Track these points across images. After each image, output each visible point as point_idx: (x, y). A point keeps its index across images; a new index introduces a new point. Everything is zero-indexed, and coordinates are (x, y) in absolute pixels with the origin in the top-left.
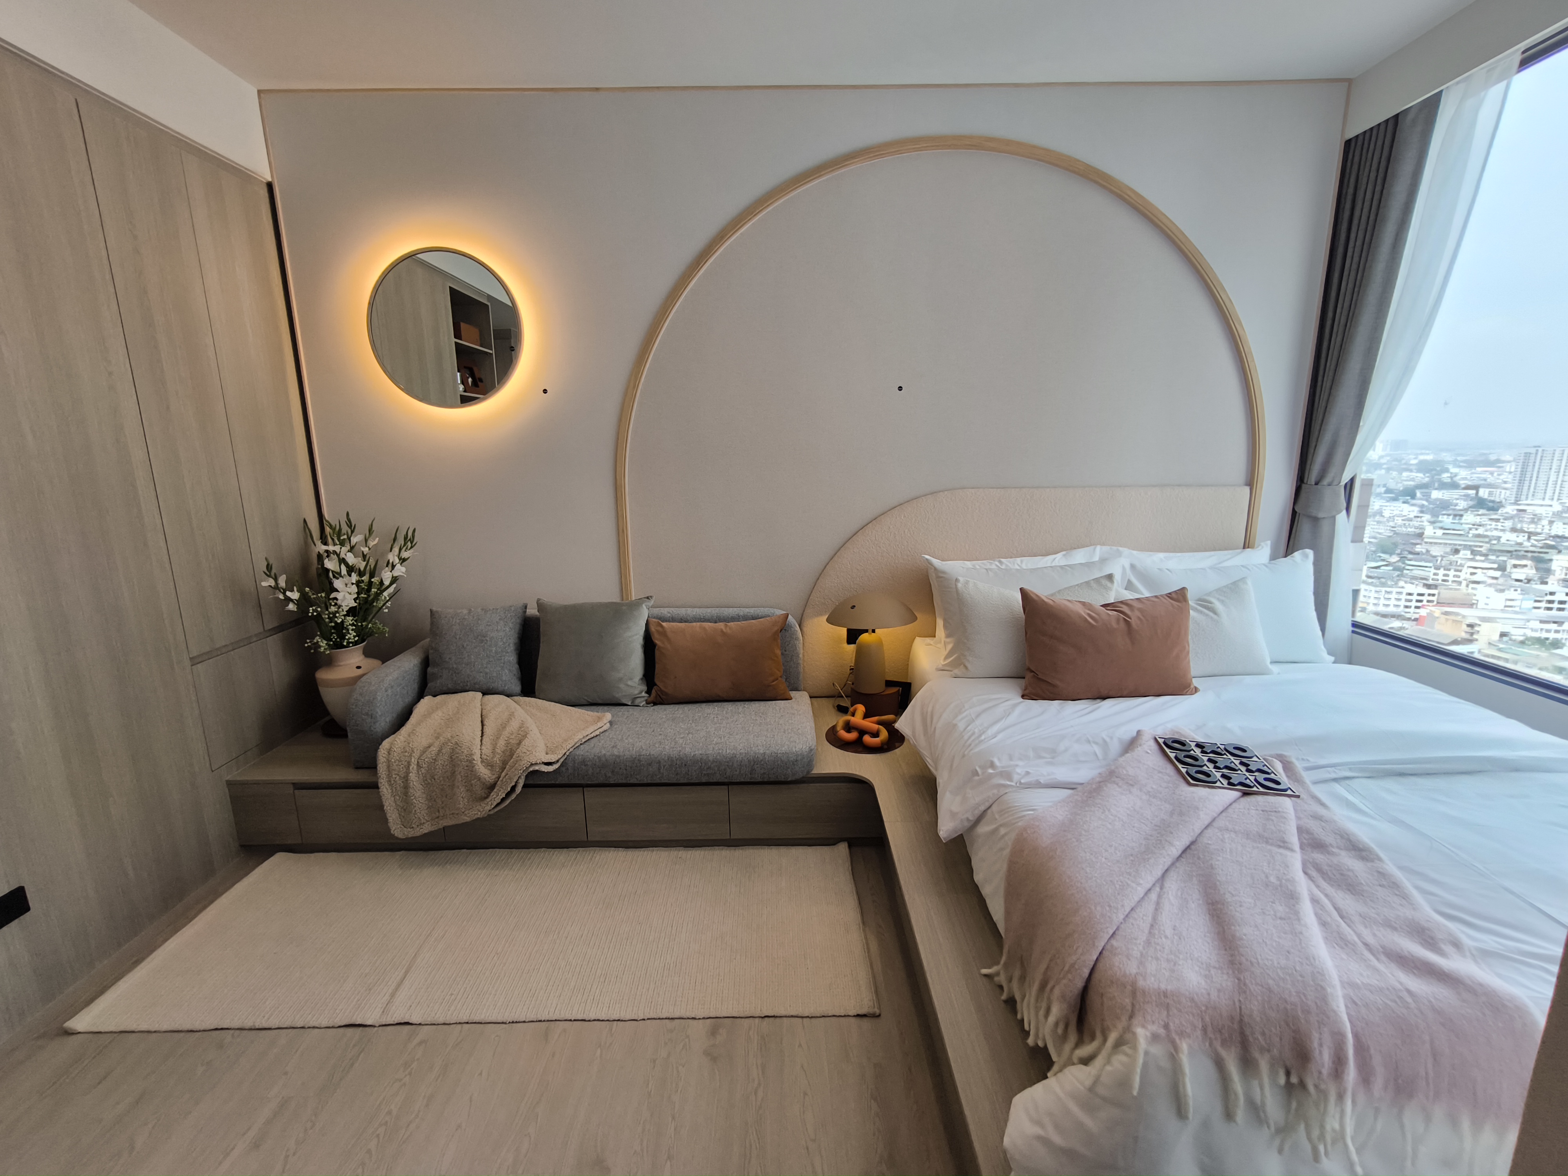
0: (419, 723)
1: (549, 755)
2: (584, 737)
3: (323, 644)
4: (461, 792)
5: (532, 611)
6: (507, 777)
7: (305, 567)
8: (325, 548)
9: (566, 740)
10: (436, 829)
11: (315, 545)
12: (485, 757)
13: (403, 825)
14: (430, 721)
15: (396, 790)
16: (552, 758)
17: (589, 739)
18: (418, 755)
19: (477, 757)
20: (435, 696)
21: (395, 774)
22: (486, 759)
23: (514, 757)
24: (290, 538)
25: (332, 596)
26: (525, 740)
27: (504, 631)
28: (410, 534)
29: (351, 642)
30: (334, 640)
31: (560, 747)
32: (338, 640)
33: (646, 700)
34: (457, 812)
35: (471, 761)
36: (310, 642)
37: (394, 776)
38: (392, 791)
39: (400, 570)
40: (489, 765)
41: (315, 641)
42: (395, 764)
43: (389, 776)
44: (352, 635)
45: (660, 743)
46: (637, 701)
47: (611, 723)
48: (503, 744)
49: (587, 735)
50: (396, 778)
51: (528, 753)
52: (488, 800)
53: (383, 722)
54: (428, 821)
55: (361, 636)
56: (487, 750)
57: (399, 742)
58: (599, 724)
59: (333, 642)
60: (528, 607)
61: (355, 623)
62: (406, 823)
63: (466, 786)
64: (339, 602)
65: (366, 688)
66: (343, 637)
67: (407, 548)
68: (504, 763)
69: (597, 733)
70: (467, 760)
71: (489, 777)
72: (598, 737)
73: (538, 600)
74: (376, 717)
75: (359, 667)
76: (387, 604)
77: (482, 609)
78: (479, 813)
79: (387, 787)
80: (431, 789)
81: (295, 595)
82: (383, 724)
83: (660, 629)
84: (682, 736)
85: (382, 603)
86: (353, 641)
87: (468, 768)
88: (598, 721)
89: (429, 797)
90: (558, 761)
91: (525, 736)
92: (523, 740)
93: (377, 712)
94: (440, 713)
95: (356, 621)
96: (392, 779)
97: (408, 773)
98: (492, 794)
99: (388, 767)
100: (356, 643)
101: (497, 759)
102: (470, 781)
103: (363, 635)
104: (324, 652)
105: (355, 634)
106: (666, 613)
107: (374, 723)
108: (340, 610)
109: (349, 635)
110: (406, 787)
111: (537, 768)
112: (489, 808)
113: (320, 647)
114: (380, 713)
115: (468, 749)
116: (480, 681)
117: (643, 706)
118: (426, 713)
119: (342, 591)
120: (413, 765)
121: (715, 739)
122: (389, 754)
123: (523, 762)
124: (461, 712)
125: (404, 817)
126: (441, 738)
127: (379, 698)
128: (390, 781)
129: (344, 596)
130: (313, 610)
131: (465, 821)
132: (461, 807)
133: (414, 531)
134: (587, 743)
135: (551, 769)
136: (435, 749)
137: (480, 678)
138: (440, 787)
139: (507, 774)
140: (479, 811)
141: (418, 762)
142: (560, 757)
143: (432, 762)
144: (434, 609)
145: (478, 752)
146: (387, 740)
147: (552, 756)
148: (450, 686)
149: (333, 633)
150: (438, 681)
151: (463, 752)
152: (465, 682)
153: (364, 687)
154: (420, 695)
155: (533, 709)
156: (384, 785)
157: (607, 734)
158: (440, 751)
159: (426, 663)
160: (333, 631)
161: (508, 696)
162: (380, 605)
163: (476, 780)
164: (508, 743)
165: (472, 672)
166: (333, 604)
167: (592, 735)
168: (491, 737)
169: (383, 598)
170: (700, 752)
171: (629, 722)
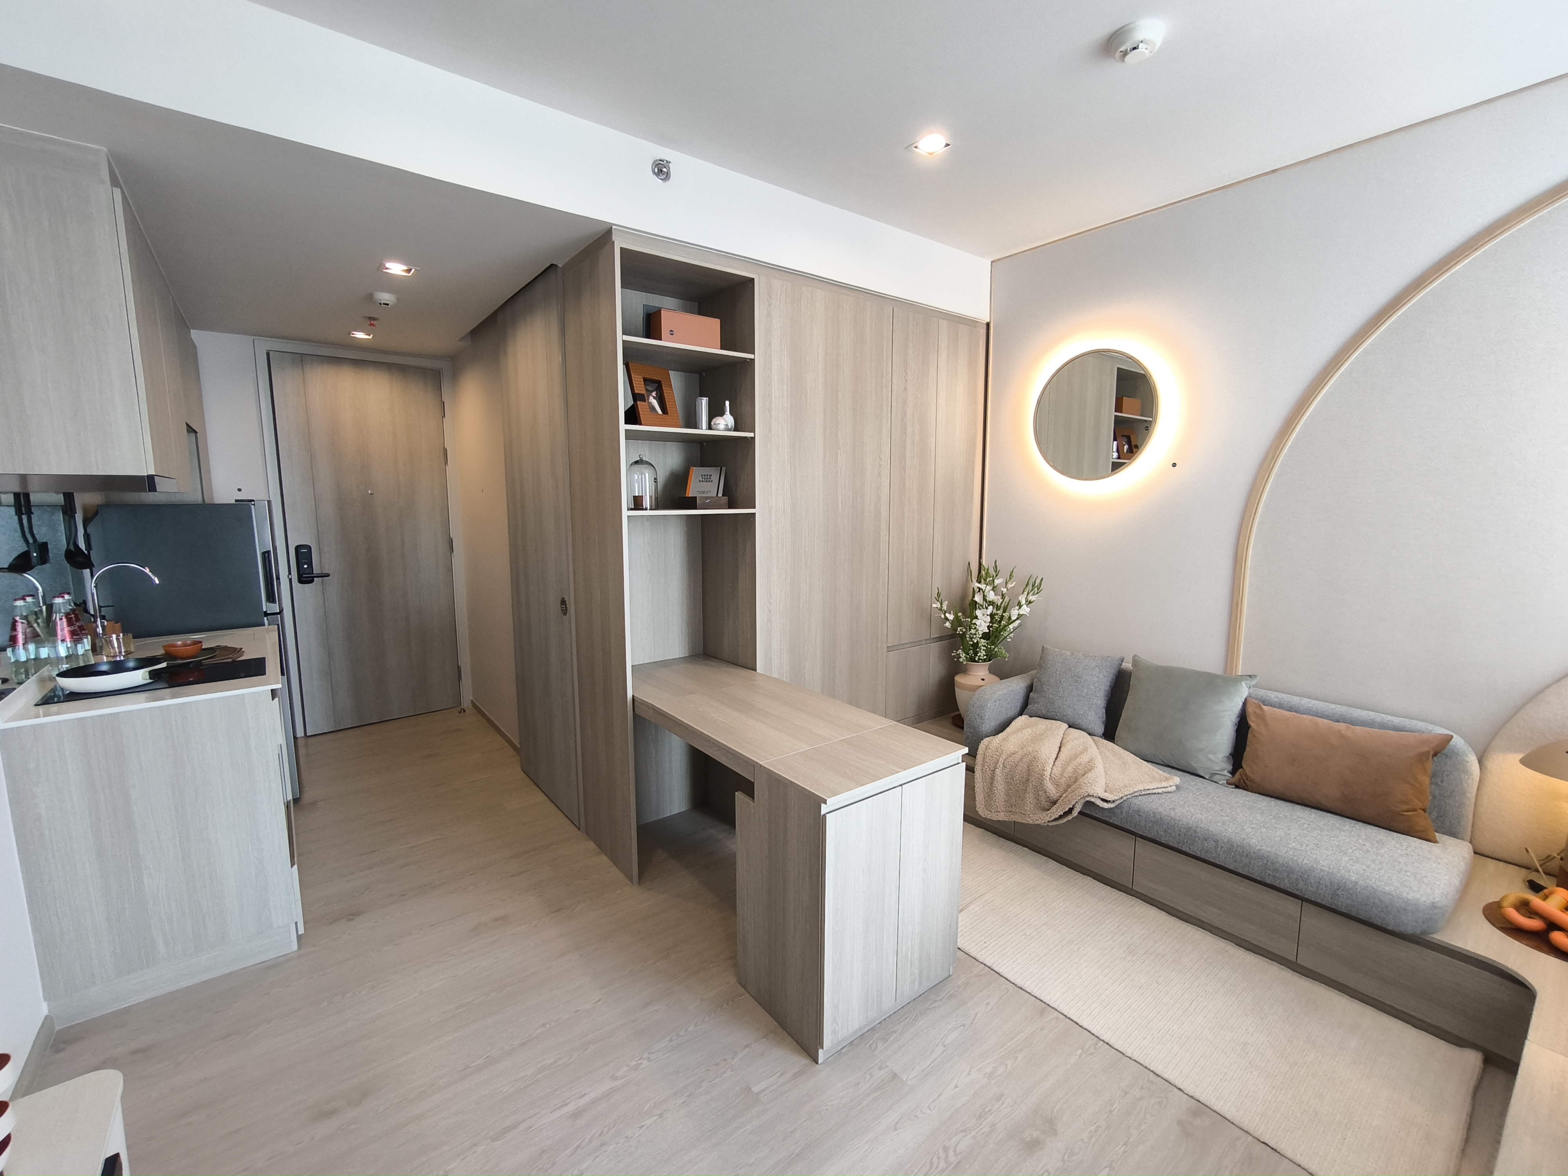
0: (1013, 733)
1: (1107, 793)
2: (1144, 790)
3: (963, 655)
4: (1030, 798)
5: (1127, 665)
6: (1067, 798)
7: (963, 597)
8: (979, 585)
9: (1126, 786)
10: (1007, 820)
11: (972, 582)
12: (1054, 776)
13: (985, 807)
14: (1021, 734)
15: (985, 778)
16: (1109, 797)
17: (1149, 794)
18: (1006, 757)
19: (1047, 774)
20: (1031, 717)
21: (987, 766)
22: (1054, 778)
23: (1076, 784)
24: (957, 574)
25: (973, 622)
26: (1089, 774)
27: (1097, 677)
28: (1038, 582)
29: (982, 659)
30: (970, 655)
31: (1119, 790)
32: (973, 655)
33: (1227, 780)
34: (1024, 813)
35: (1042, 775)
36: (956, 653)
37: (986, 767)
38: (983, 778)
39: (1025, 610)
40: (1057, 785)
41: (958, 653)
42: (988, 758)
43: (983, 766)
44: (982, 654)
45: (1224, 823)
46: (1216, 778)
47: (1178, 787)
48: (1071, 771)
49: (1148, 790)
50: (987, 768)
51: (1089, 784)
52: (1048, 812)
53: (989, 724)
54: (1003, 811)
55: (989, 656)
56: (1057, 771)
57: (994, 742)
58: (1164, 784)
59: (970, 656)
60: (1124, 660)
61: (986, 645)
62: (988, 806)
63: (1034, 794)
64: (977, 627)
65: (982, 695)
66: (976, 653)
67: (1033, 594)
68: (1069, 786)
69: (1160, 791)
70: (1040, 773)
71: (1054, 794)
72: (1160, 795)
73: (1135, 656)
74: (984, 719)
75: (983, 680)
76: (1010, 635)
77: (1083, 654)
78: (1040, 820)
79: (980, 773)
80: (1009, 787)
81: (951, 617)
82: (988, 726)
83: (1258, 711)
84: (1253, 826)
85: (1007, 633)
86: (982, 658)
87: (1038, 780)
88: (1164, 781)
89: (1007, 793)
90: (1114, 802)
91: (1090, 770)
92: (1088, 773)
93: (985, 716)
94: (1030, 730)
95: (987, 644)
96: (984, 769)
97: (995, 768)
98: (1053, 808)
99: (984, 759)
100: (984, 661)
101: (1063, 781)
102: (1038, 791)
103: (990, 656)
104: (963, 662)
105: (985, 654)
106: (1273, 696)
107: (982, 723)
108: (977, 633)
109: (980, 654)
110: (992, 778)
111: (1093, 800)
112: (1048, 819)
113: (960, 657)
114: (987, 717)
115: (1042, 765)
116: (1068, 715)
117: (1221, 784)
118: (1020, 728)
119: (981, 619)
120: (1000, 763)
121: (1294, 844)
122: (986, 749)
123: (1082, 791)
124: (1045, 735)
125: (987, 801)
126: (1024, 750)
127: (989, 705)
128: (983, 770)
129: (981, 622)
130: (960, 629)
131: (1028, 823)
132: (1028, 809)
133: (1042, 580)
134: (1146, 796)
135: (1106, 806)
136: (1018, 756)
137: (1069, 712)
138: (1016, 788)
139: (1068, 796)
140: (1041, 819)
141: (1004, 762)
142: (1116, 798)
143: (1013, 766)
144: (1045, 646)
145: (1049, 771)
146: (987, 738)
147: (1110, 795)
148: (1043, 712)
149: (971, 649)
150: (1036, 705)
151: (1038, 766)
152: (1055, 712)
153: (981, 694)
154: (1021, 713)
155: (1108, 752)
156: (978, 771)
157: (1170, 795)
158: (1021, 759)
159: (1030, 689)
160: (971, 648)
161: (1090, 734)
162: (1005, 635)
163: (1042, 792)
164: (1075, 771)
165: (1063, 705)
166: (973, 627)
167: (1154, 791)
168: (1063, 762)
169: (1008, 630)
170: (1269, 849)
171: (1198, 793)
